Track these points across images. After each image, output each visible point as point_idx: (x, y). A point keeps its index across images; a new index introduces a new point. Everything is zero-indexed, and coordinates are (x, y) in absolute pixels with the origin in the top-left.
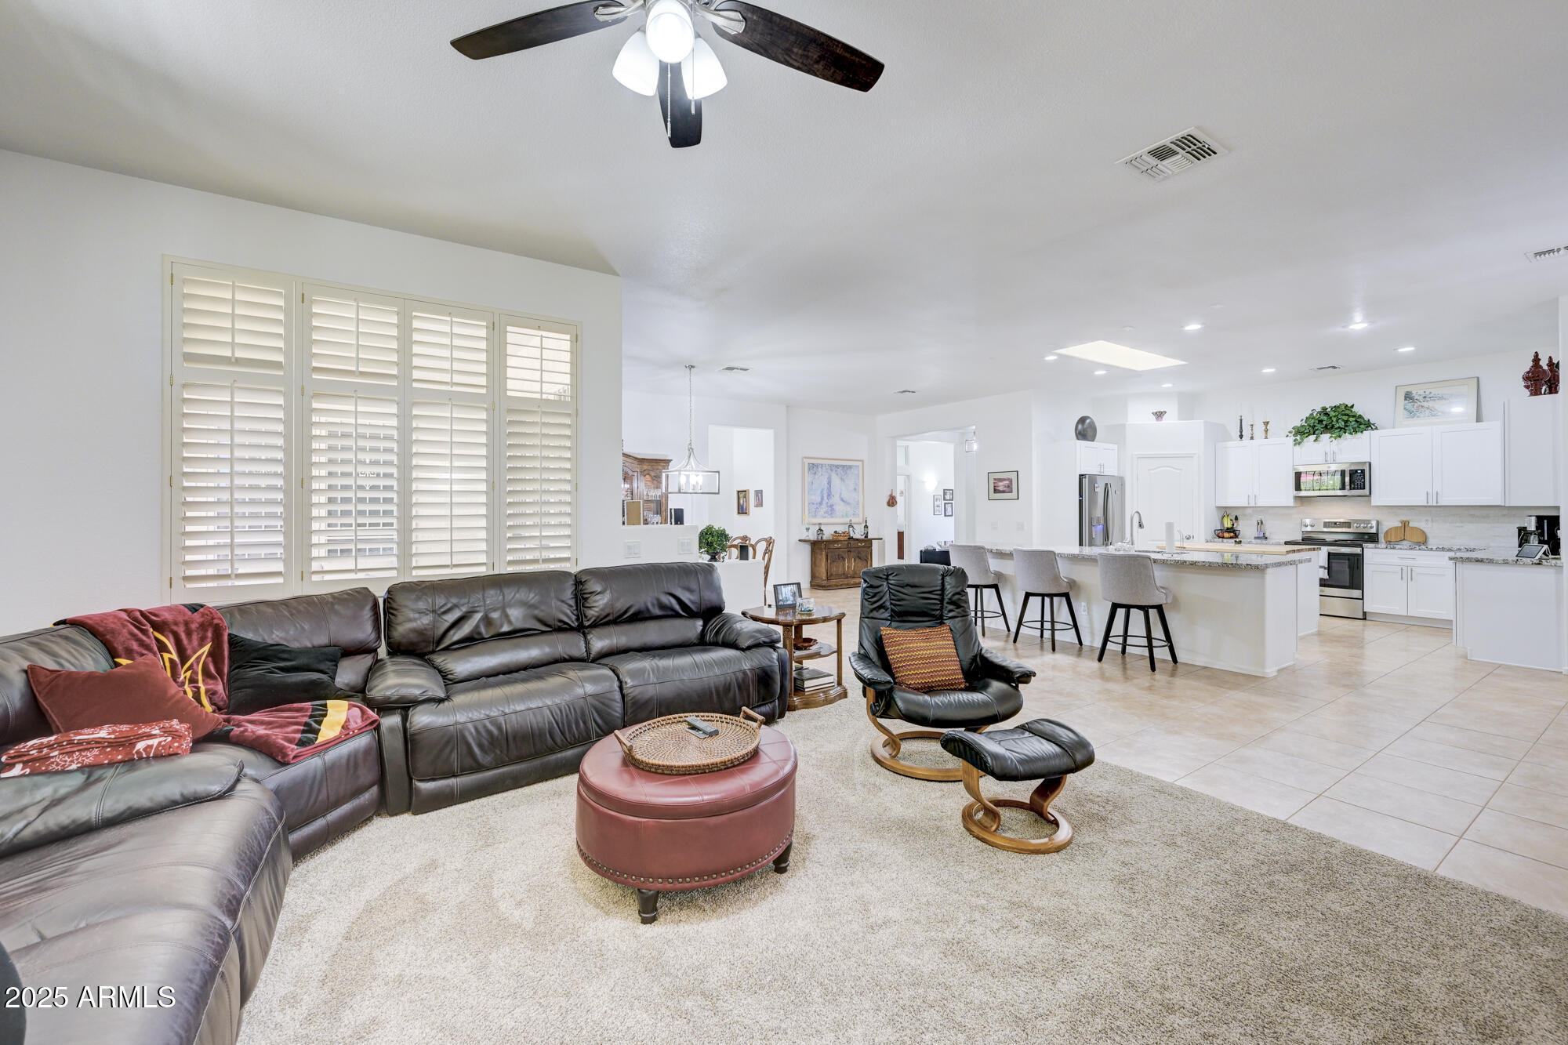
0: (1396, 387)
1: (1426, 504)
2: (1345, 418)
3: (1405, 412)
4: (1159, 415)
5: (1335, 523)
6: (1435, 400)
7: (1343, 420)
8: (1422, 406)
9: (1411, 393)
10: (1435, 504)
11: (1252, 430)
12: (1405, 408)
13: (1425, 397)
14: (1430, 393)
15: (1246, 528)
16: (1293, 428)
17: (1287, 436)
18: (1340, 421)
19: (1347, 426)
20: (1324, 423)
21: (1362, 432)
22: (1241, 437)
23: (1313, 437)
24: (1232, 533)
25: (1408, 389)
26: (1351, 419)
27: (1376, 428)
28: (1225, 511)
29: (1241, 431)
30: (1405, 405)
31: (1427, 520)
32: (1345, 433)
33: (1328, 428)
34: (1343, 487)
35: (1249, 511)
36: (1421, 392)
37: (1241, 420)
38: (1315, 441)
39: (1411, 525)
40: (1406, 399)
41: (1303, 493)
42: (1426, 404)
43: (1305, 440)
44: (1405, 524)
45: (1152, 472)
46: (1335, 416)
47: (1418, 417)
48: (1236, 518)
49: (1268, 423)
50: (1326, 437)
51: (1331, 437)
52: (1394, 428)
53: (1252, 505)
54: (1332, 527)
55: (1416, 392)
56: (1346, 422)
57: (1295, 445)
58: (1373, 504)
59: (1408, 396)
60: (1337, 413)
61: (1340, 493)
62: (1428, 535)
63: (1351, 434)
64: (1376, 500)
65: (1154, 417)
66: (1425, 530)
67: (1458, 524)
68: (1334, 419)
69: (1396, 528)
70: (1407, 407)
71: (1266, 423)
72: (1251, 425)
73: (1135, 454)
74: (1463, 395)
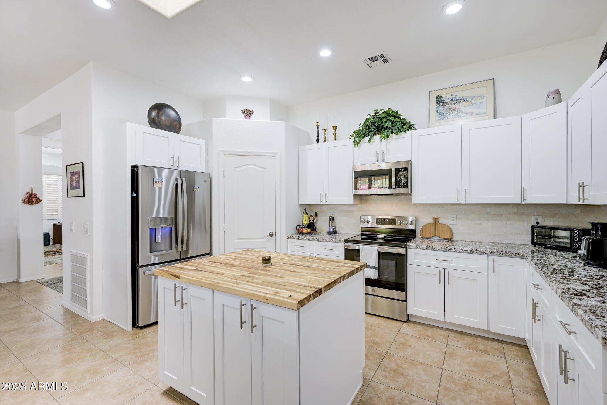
0: (430, 92)
1: (456, 202)
2: (392, 118)
3: (438, 115)
4: (248, 113)
5: (384, 220)
6: (460, 102)
7: (391, 121)
8: (450, 109)
9: (441, 96)
10: (464, 202)
11: (325, 134)
12: (437, 111)
13: (452, 100)
14: (456, 96)
15: (322, 224)
16: (354, 133)
17: (350, 138)
18: (388, 122)
19: (394, 126)
20: (376, 125)
21: (405, 131)
22: (318, 141)
23: (367, 138)
24: (312, 228)
25: (439, 93)
26: (397, 120)
27: (415, 129)
28: (306, 208)
29: (318, 137)
30: (437, 108)
31: (453, 218)
32: (392, 133)
33: (378, 130)
34: (390, 187)
35: (325, 208)
36: (449, 96)
37: (318, 126)
38: (370, 141)
39: (441, 221)
40: (437, 103)
41: (360, 192)
42: (453, 106)
43: (362, 141)
44: (436, 220)
45: (238, 169)
46: (384, 117)
47: (447, 118)
48: (316, 215)
49: (336, 127)
50: (377, 138)
51: (380, 137)
52: (428, 127)
53: (324, 203)
54: (382, 224)
55: (446, 96)
56: (393, 122)
57: (354, 146)
58: (413, 202)
59: (439, 100)
60: (386, 115)
61: (388, 191)
62: (454, 231)
63: (397, 133)
64: (417, 198)
65: (243, 115)
66: (451, 227)
67: (477, 222)
68: (384, 120)
69: (430, 224)
70: (439, 110)
71: (335, 128)
72: (325, 130)
73: (222, 151)
74: (482, 97)
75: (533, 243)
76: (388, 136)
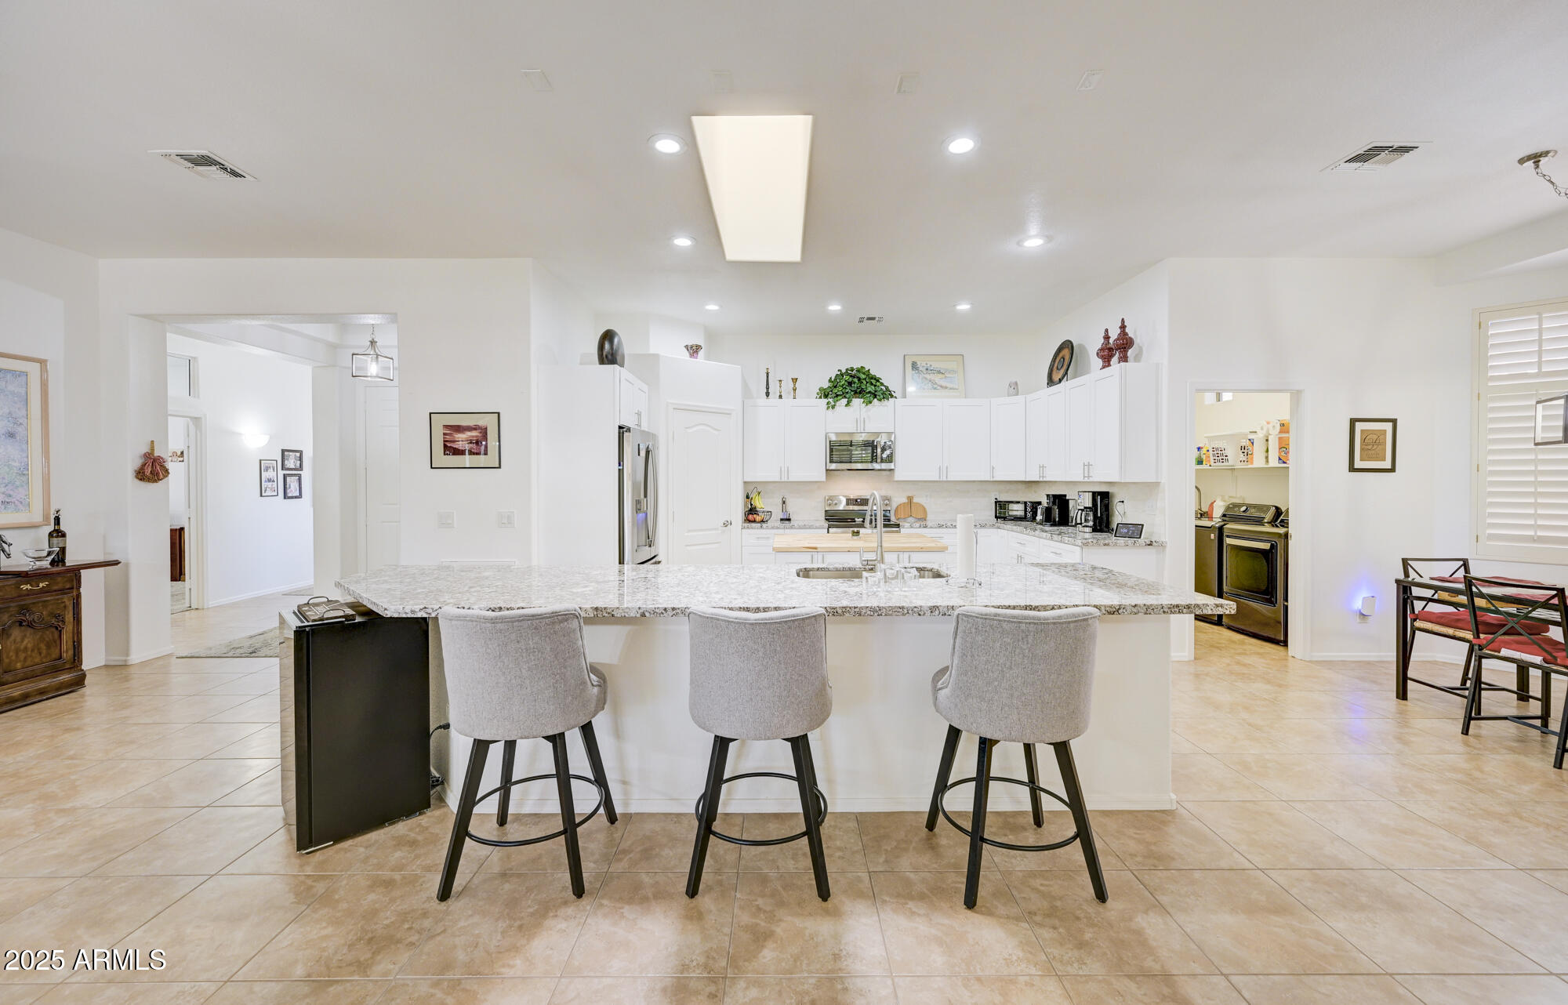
0: (904, 355)
1: (938, 479)
3: (914, 383)
4: (694, 350)
5: (857, 501)
6: (934, 373)
8: (925, 378)
9: (915, 362)
10: (944, 479)
11: (780, 387)
12: (913, 378)
13: (927, 369)
14: (931, 365)
16: (821, 390)
17: (818, 398)
18: (869, 385)
19: (875, 392)
20: (853, 385)
21: (886, 399)
22: (768, 394)
23: (845, 401)
25: (913, 358)
26: (874, 382)
27: (896, 398)
28: (748, 488)
29: (768, 388)
30: (914, 375)
31: (927, 496)
33: (858, 393)
34: (874, 460)
35: (772, 487)
36: (924, 363)
37: (768, 374)
38: (846, 405)
39: (915, 500)
40: (913, 369)
41: (837, 466)
42: (928, 376)
43: (838, 403)
44: (910, 499)
45: (689, 430)
47: (923, 388)
48: (759, 496)
49: (797, 379)
50: (857, 402)
51: (862, 403)
53: (785, 479)
55: (921, 363)
56: (874, 386)
57: (828, 408)
58: (893, 479)
59: (914, 366)
62: (929, 511)
63: (880, 400)
64: (897, 474)
66: (925, 505)
69: (904, 504)
71: (795, 380)
72: (780, 381)
73: (671, 403)
74: (954, 372)
75: (996, 517)
76: (870, 402)
